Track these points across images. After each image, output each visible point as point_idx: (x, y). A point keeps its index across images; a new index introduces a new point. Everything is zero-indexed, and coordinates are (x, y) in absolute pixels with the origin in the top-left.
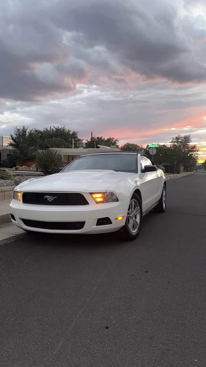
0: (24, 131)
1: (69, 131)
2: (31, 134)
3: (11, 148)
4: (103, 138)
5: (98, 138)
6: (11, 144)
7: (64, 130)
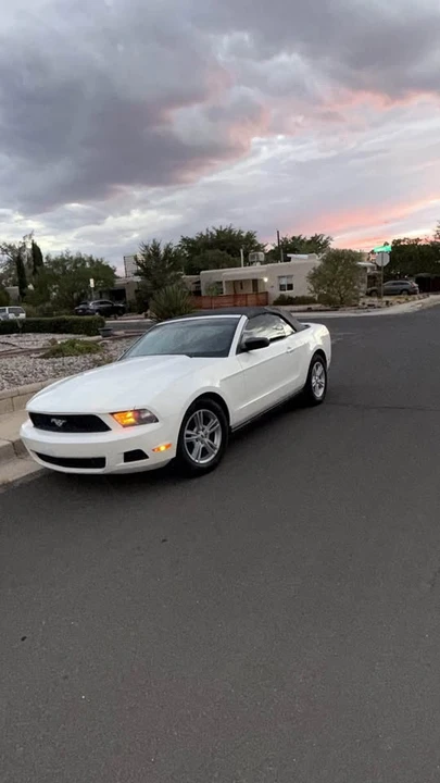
0: (156, 248)
1: (240, 232)
2: (168, 251)
3: (138, 279)
4: (302, 238)
5: (293, 238)
6: (137, 274)
7: (231, 231)
